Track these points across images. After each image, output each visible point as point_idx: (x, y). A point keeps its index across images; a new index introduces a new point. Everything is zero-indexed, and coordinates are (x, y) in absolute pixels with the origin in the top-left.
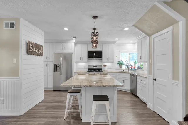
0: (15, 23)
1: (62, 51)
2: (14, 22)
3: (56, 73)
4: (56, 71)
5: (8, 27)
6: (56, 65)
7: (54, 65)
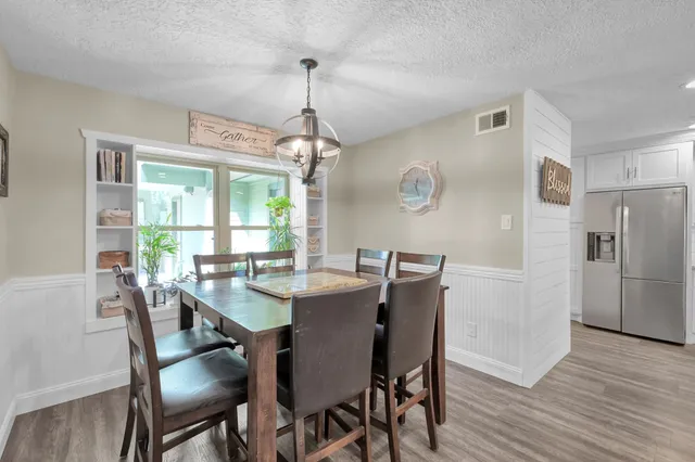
0: (508, 113)
1: (624, 184)
2: (506, 108)
3: (597, 263)
4: (598, 257)
5: (489, 127)
6: (599, 238)
7: (591, 236)
